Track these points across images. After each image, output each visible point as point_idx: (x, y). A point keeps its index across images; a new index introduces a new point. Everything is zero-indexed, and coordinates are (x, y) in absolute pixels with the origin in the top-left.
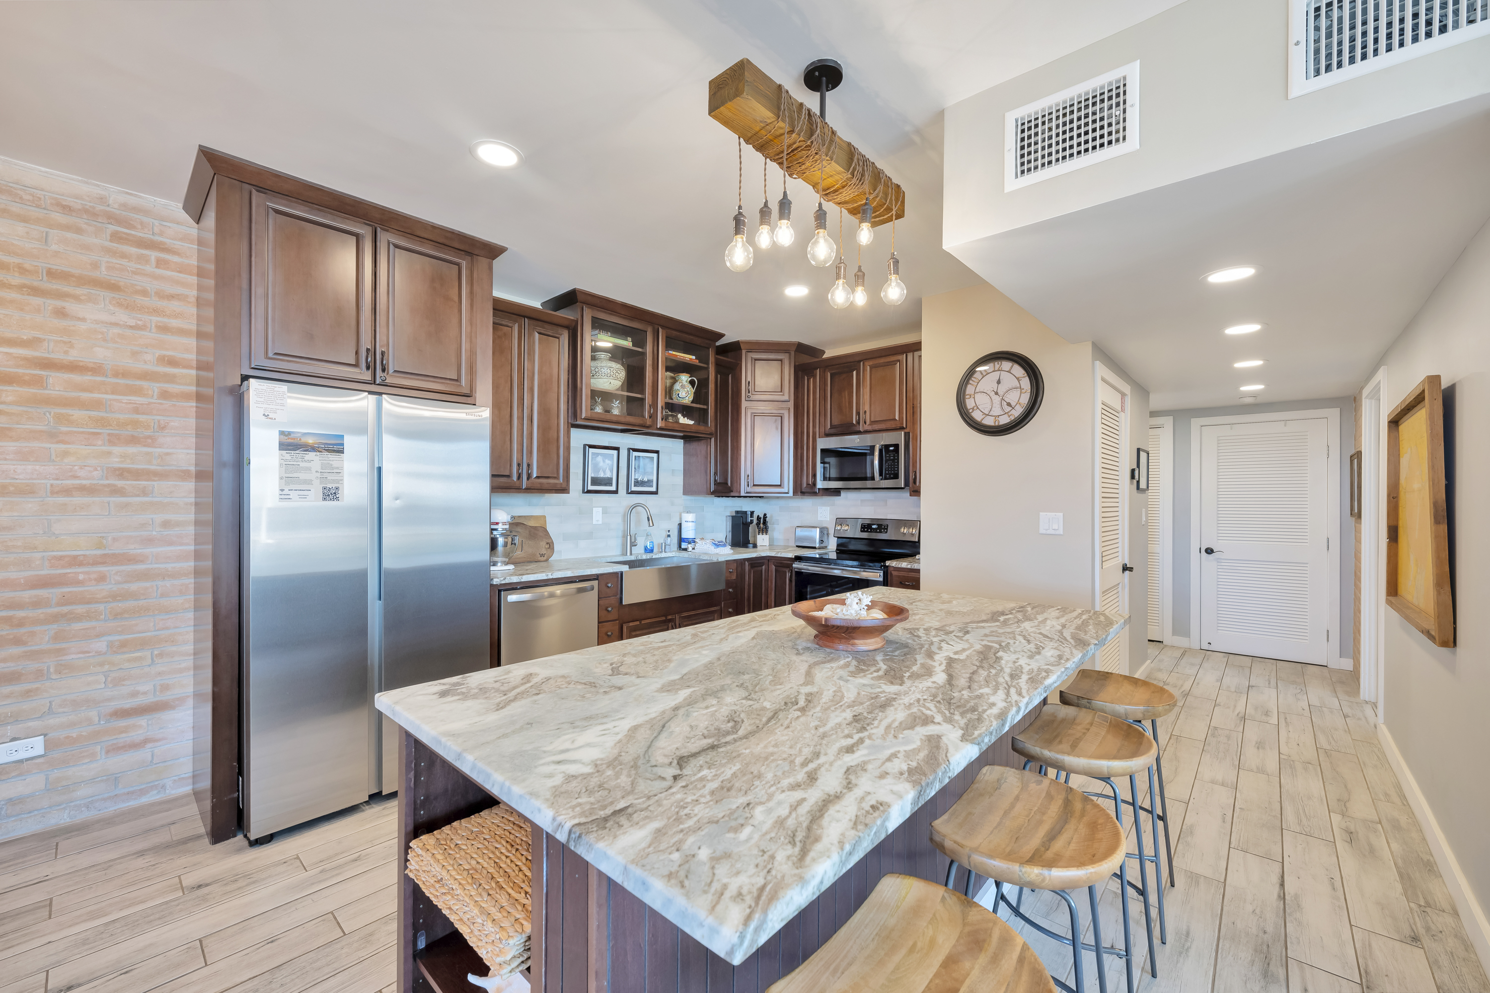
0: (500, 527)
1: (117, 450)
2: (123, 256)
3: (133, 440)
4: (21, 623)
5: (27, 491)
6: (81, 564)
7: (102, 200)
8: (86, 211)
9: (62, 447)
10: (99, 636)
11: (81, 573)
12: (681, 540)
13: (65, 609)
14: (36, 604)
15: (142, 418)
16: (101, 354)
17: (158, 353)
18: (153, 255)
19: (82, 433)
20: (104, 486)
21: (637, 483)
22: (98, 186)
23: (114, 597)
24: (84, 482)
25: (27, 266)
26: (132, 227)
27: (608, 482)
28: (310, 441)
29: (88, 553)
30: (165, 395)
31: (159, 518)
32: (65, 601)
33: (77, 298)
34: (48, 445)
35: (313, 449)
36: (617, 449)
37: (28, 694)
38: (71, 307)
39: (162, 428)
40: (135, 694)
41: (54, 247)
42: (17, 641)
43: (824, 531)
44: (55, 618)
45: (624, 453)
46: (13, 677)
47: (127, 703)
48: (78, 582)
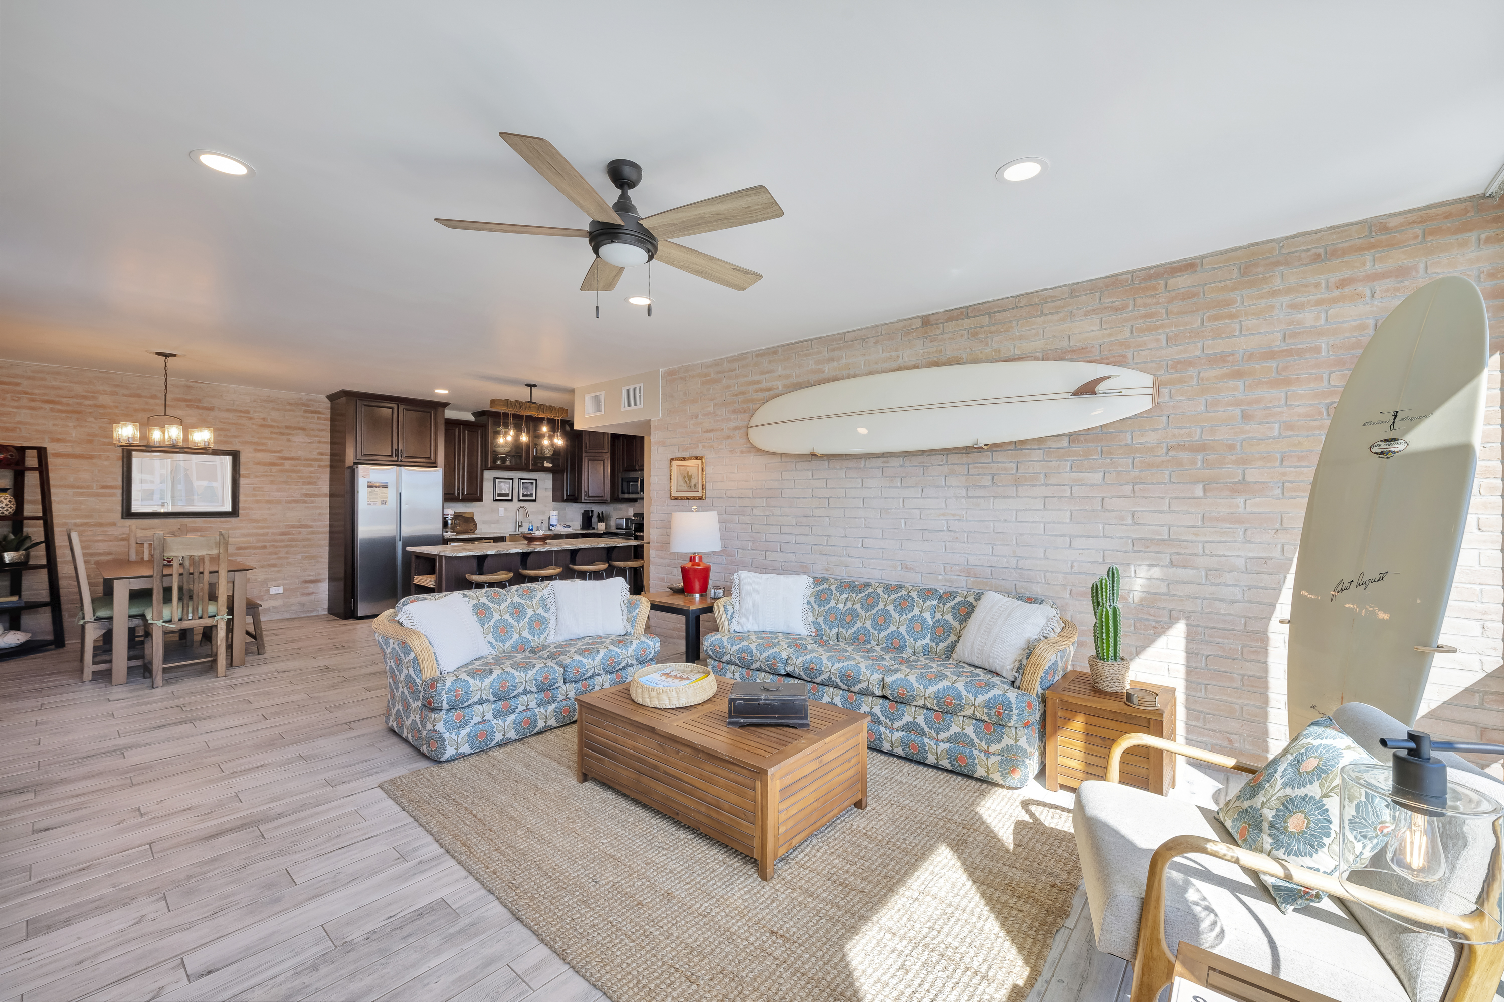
0: (449, 516)
1: (305, 487)
3: (310, 484)
4: (276, 547)
5: (279, 502)
6: (294, 528)
7: (301, 398)
9: (289, 487)
10: (299, 553)
11: (293, 530)
12: (550, 525)
13: (289, 543)
14: (282, 541)
15: (312, 475)
16: (300, 454)
17: (318, 451)
18: (316, 416)
19: (294, 482)
20: (301, 500)
21: (524, 496)
23: (304, 540)
24: (295, 499)
26: (309, 407)
27: (507, 495)
28: (377, 485)
29: (297, 524)
30: (320, 467)
31: (318, 511)
32: (290, 540)
33: (293, 435)
34: (285, 486)
35: (378, 487)
36: (512, 479)
37: (279, 571)
38: (292, 438)
39: (319, 478)
40: (310, 575)
41: (287, 418)
42: (276, 553)
43: (627, 519)
44: (286, 546)
45: (516, 482)
46: (274, 565)
47: (308, 578)
48: (293, 534)
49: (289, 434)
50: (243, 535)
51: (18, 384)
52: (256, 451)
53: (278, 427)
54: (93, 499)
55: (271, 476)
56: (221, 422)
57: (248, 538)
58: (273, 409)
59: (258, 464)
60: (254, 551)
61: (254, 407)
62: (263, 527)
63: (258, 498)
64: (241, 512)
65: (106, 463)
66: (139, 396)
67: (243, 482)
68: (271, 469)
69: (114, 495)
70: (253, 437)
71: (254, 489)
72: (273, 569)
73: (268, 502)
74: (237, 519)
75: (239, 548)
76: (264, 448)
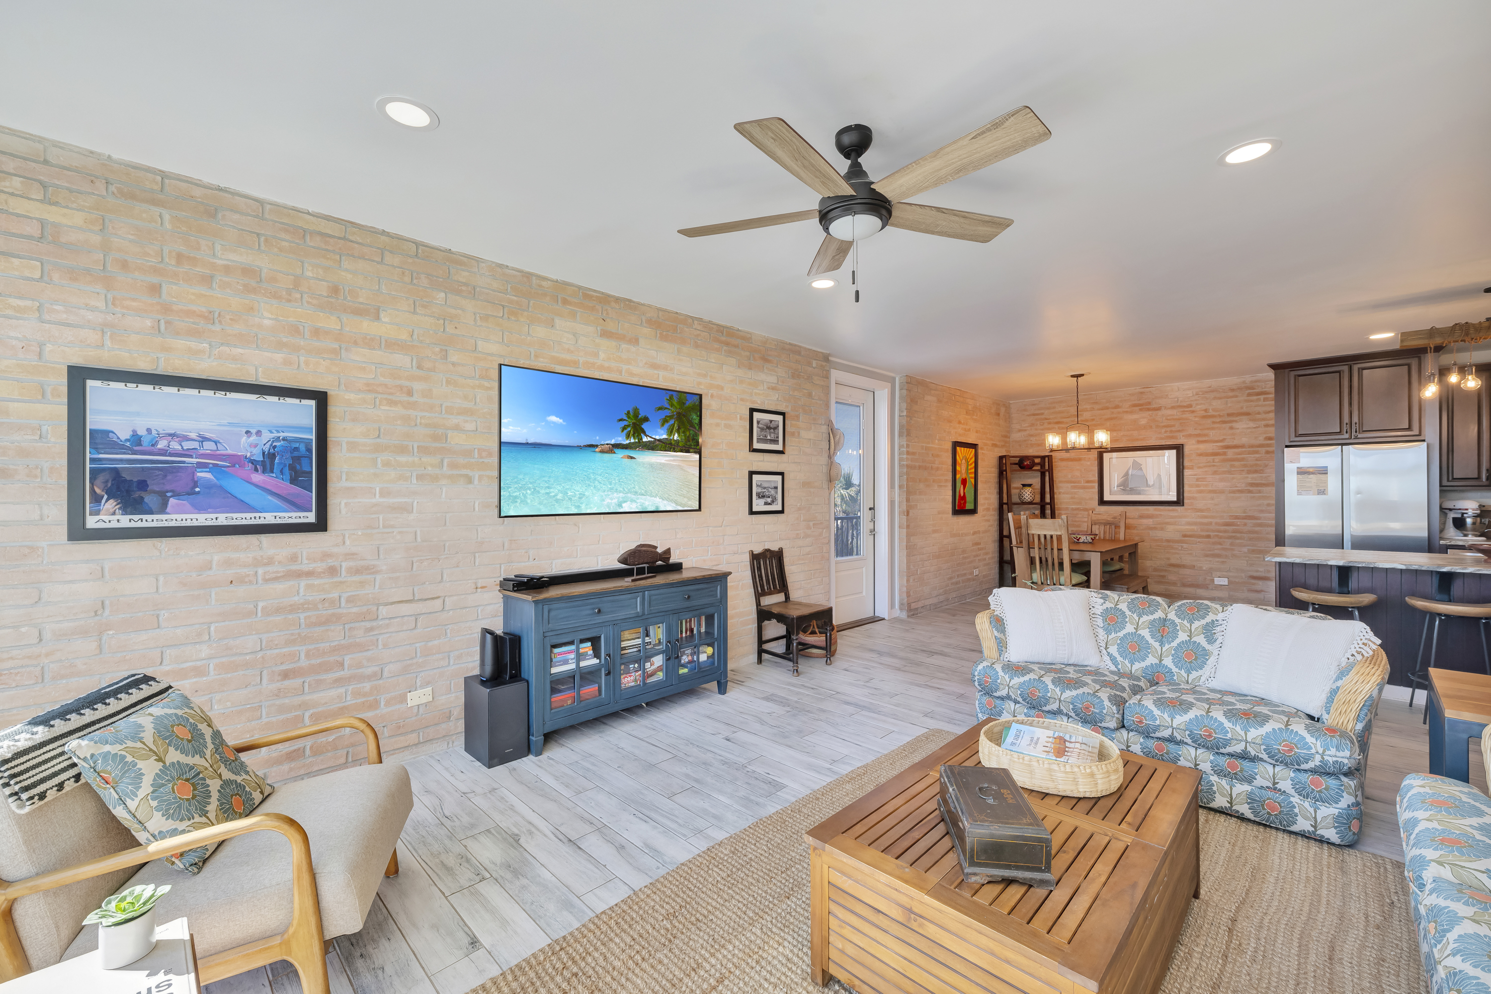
1: (1250, 476)
2: (1252, 401)
3: (1256, 472)
4: (1221, 537)
5: (1222, 492)
6: (1238, 519)
7: (1244, 382)
8: (1239, 389)
9: (1232, 476)
10: (1245, 546)
11: (1238, 521)
13: (1234, 534)
14: (1225, 531)
15: (1258, 462)
16: (1244, 440)
17: (1265, 436)
18: (1262, 397)
19: (1239, 470)
20: (1245, 490)
22: (1242, 378)
23: (1250, 532)
24: (1239, 489)
25: (1222, 414)
28: (1311, 470)
29: (1240, 515)
30: (1267, 452)
31: (1266, 502)
32: (1234, 532)
33: (1236, 421)
34: (1228, 476)
35: (1313, 473)
37: (1223, 562)
38: (1234, 425)
39: (1266, 466)
40: (1257, 571)
41: (1229, 405)
42: (1220, 544)
44: (1230, 538)
46: (1218, 556)
47: (1255, 574)
48: (1238, 525)
49: (1231, 422)
50: (1189, 524)
51: (1042, 414)
52: (1199, 442)
53: (1220, 416)
54: (1083, 491)
55: (1214, 466)
56: (1167, 419)
57: (1193, 527)
58: (1215, 398)
59: (1201, 455)
60: (1199, 540)
61: (1196, 400)
62: (1206, 517)
63: (1202, 488)
64: (1186, 501)
65: (1089, 463)
66: (1107, 408)
67: (1187, 473)
68: (1214, 459)
69: (1093, 487)
70: (1195, 429)
71: (1197, 480)
72: (1217, 559)
73: (1211, 492)
74: (1182, 508)
75: (1185, 536)
76: (1206, 439)
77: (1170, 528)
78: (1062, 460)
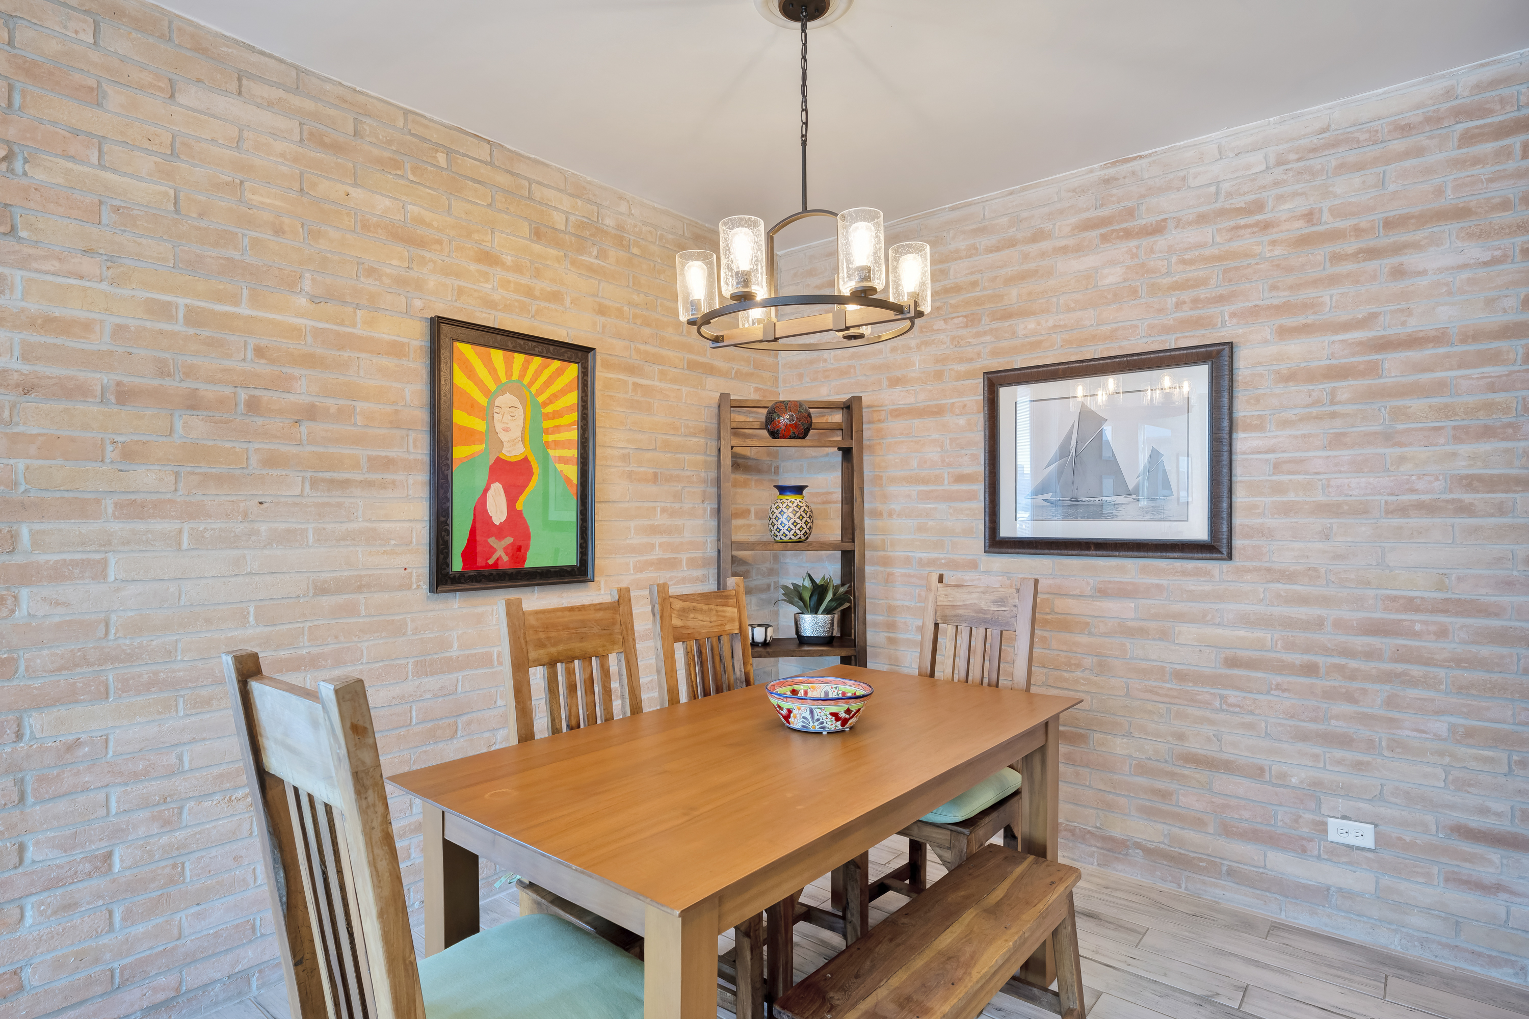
1: (1465, 449)
2: (1477, 161)
3: (1487, 433)
4: (1353, 676)
5: (1361, 510)
6: (1417, 610)
7: (1449, 93)
8: (1428, 120)
9: (1398, 451)
10: (1439, 712)
11: (1418, 623)
13: (1400, 667)
14: (1370, 655)
15: (1499, 397)
18: (1518, 141)
19: (1422, 429)
20: (1447, 501)
22: (1444, 76)
23: (1459, 662)
24: (1423, 497)
25: (1364, 225)
26: (1489, 112)
29: (1426, 595)
32: (1401, 656)
33: (1416, 246)
34: (1382, 451)
37: (1359, 766)
38: (1411, 260)
41: (1392, 187)
42: (1350, 698)
44: (1387, 678)
46: (1344, 741)
47: (1475, 822)
48: (1416, 635)
49: (1398, 249)
50: (1246, 621)
52: (1284, 333)
53: (1358, 231)
54: (943, 506)
55: (1333, 415)
56: (1184, 262)
57: (1259, 634)
58: (1343, 168)
59: (1290, 377)
60: (1278, 679)
61: (1277, 184)
62: (1304, 600)
63: (1291, 497)
64: (1238, 543)
66: (1011, 243)
68: (1333, 393)
69: (971, 496)
70: (1274, 288)
71: (1277, 467)
72: (1339, 754)
73: (1322, 509)
74: (1225, 565)
75: (1233, 663)
76: (1311, 319)
77: (1188, 632)
78: (898, 413)
